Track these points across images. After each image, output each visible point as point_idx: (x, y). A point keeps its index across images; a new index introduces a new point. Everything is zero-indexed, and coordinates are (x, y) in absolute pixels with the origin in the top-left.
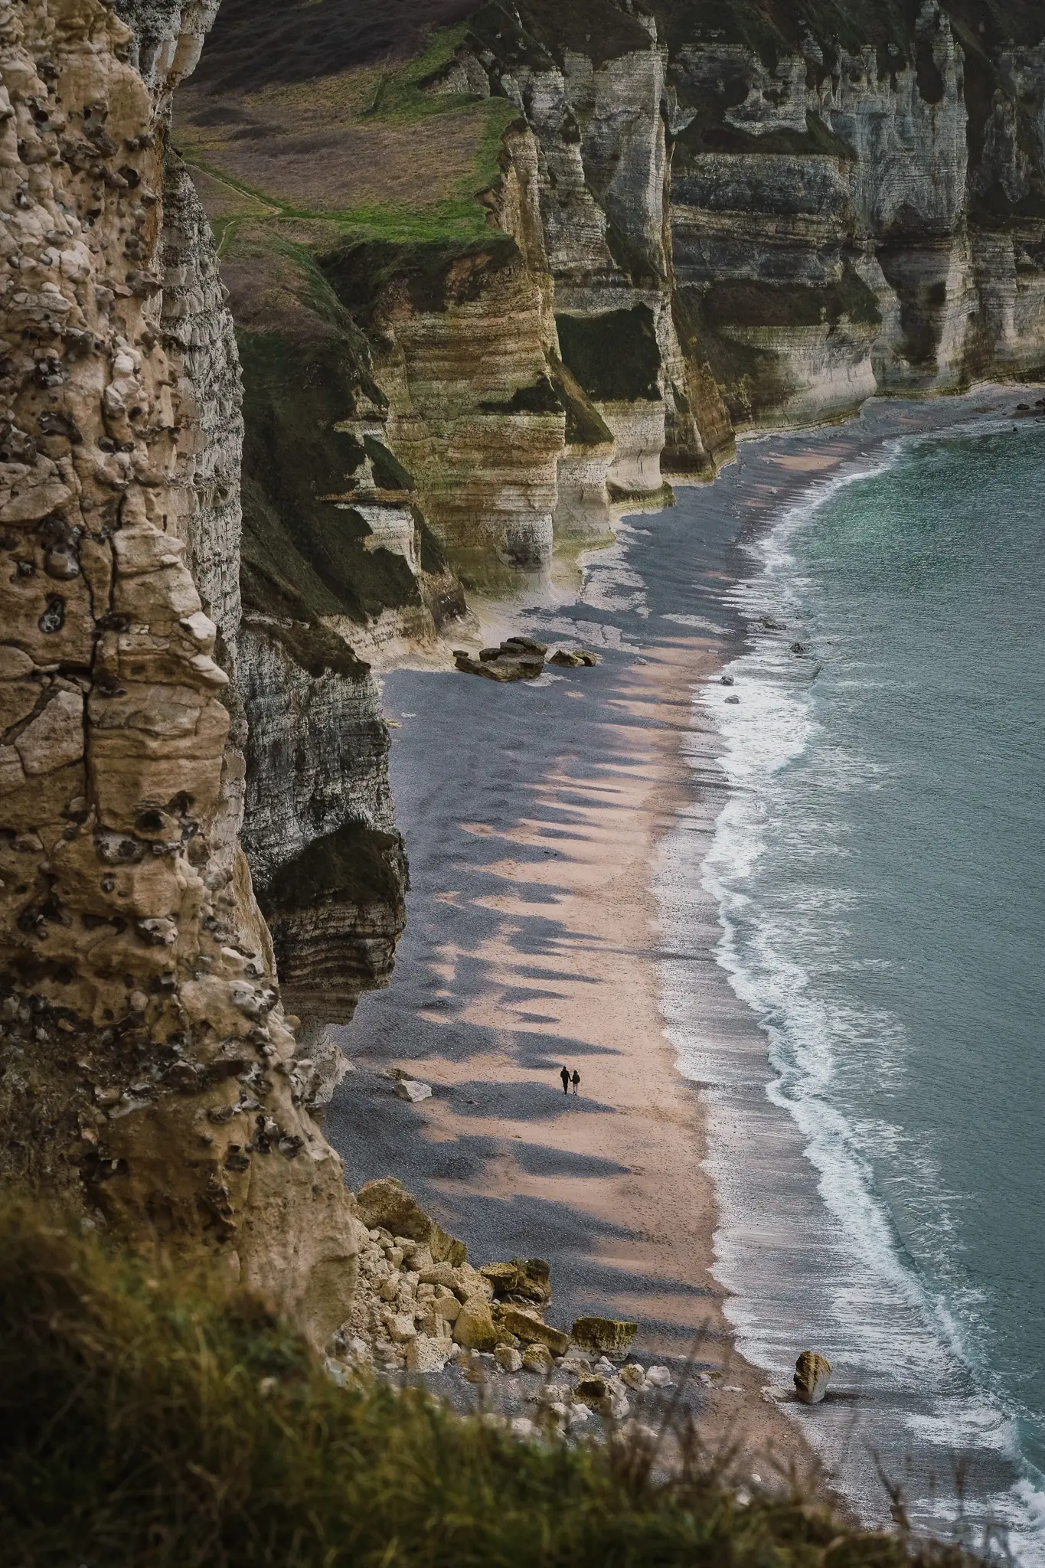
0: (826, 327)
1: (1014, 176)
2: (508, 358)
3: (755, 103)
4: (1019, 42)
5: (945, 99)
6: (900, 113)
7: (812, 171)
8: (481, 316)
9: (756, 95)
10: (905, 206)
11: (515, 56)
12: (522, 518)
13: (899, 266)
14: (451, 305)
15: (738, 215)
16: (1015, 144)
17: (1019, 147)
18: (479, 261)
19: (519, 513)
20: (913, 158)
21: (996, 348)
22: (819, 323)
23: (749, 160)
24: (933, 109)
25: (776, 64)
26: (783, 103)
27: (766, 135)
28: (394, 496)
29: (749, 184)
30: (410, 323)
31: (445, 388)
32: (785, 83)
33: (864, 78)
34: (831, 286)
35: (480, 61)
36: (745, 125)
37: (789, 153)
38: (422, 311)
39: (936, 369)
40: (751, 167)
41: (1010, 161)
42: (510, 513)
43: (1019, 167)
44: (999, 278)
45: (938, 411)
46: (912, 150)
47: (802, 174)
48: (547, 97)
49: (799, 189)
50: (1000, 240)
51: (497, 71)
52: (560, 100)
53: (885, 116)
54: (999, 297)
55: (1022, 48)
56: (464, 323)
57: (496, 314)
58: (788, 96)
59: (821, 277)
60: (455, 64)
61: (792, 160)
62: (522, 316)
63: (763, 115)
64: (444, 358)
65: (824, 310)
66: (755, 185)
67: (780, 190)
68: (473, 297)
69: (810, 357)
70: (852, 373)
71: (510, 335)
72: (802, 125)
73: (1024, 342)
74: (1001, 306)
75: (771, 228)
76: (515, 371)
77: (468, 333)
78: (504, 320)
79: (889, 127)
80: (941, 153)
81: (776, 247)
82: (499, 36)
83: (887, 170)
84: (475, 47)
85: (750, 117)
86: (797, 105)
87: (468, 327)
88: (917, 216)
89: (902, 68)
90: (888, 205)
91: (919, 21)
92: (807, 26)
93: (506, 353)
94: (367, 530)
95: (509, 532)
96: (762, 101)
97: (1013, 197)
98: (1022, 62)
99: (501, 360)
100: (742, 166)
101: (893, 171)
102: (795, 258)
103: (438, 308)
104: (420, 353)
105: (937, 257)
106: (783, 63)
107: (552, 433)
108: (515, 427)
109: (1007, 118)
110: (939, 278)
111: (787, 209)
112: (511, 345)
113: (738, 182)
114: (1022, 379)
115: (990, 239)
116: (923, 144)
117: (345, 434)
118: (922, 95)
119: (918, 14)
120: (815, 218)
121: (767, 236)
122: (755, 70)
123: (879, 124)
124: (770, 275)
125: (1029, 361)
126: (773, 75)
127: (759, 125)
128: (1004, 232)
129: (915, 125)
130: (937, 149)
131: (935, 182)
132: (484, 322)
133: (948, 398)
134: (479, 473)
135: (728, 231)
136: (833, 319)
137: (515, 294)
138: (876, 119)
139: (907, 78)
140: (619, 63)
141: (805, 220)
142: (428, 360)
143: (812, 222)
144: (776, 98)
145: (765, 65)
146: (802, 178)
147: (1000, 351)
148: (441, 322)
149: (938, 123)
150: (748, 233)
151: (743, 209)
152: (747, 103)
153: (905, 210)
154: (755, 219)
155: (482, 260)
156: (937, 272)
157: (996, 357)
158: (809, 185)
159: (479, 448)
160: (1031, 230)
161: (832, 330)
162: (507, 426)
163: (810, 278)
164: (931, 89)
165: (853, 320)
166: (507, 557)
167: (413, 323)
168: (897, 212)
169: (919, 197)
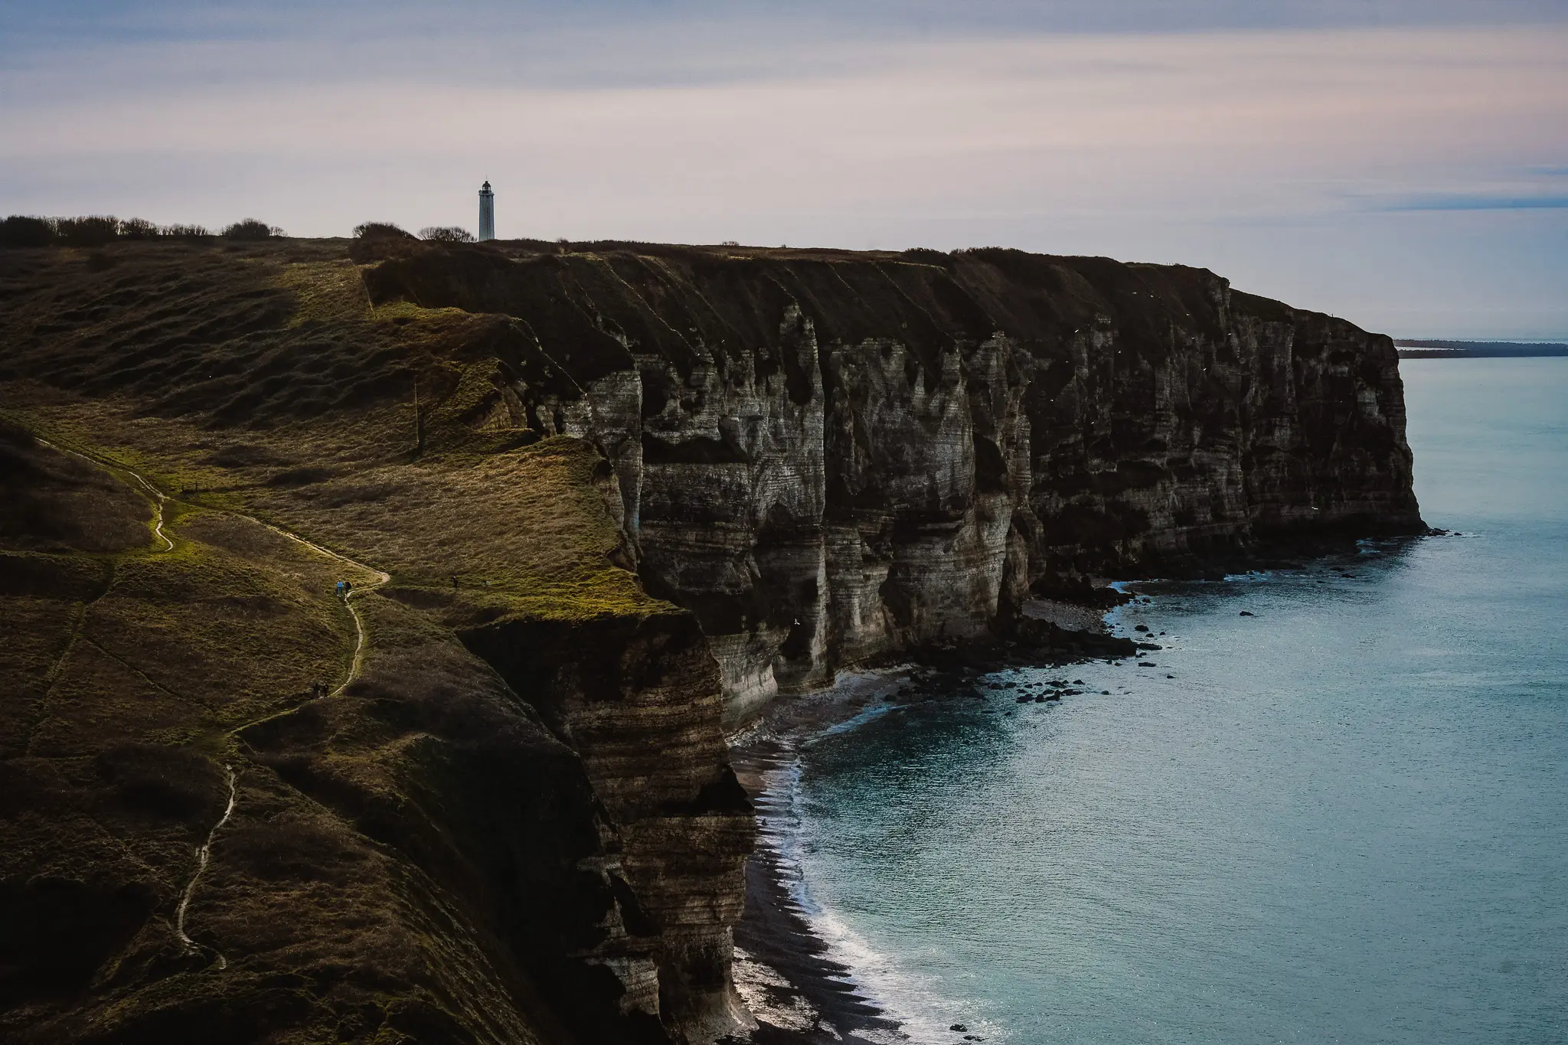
0: (746, 635)
1: (853, 469)
2: (690, 749)
3: (673, 413)
4: (844, 342)
5: (814, 401)
6: (774, 415)
7: (728, 479)
8: (662, 704)
9: (673, 404)
10: (777, 505)
11: (542, 384)
12: (704, 931)
13: (769, 562)
14: (628, 692)
15: (658, 526)
16: (853, 440)
17: (856, 442)
18: (656, 640)
19: (701, 926)
20: (786, 458)
21: (846, 636)
22: (741, 631)
23: (669, 470)
24: (801, 412)
25: (690, 374)
26: (698, 413)
27: (685, 444)
28: (644, 944)
29: (670, 494)
30: (583, 714)
31: (621, 786)
32: (699, 392)
33: (747, 383)
34: (748, 593)
35: (515, 391)
36: (664, 435)
37: (708, 463)
38: (595, 701)
39: (811, 663)
40: (672, 477)
41: (849, 456)
42: (691, 926)
43: (857, 462)
44: (848, 570)
45: (815, 706)
46: (785, 451)
47: (719, 481)
48: (576, 427)
49: (717, 498)
50: (848, 533)
51: (532, 402)
52: (590, 430)
53: (761, 418)
54: (847, 588)
55: (847, 347)
56: (643, 712)
57: (680, 701)
58: (703, 407)
59: (737, 585)
60: (497, 396)
61: (711, 471)
62: (706, 701)
63: (680, 424)
64: (622, 753)
65: (744, 618)
66: (675, 495)
67: (699, 499)
68: (655, 683)
69: (733, 665)
70: (762, 678)
71: (692, 724)
72: (716, 434)
73: (866, 629)
74: (850, 596)
75: (691, 537)
76: (697, 765)
77: (648, 724)
78: (686, 707)
79: (764, 428)
80: (810, 452)
81: (696, 556)
82: (524, 363)
83: (762, 471)
84: (507, 377)
85: (669, 427)
86: (711, 414)
87: (648, 716)
88: (788, 514)
89: (774, 372)
90: (763, 505)
91: (783, 325)
92: (699, 333)
93: (689, 744)
94: (619, 989)
95: (690, 948)
96: (680, 411)
97: (853, 490)
98: (848, 359)
99: (682, 752)
100: (664, 476)
101: (768, 472)
102: (713, 566)
103: (613, 696)
104: (596, 747)
105: (807, 553)
106: (696, 373)
107: (742, 834)
108: (702, 829)
109: (846, 414)
110: (811, 573)
111: (705, 518)
112: (693, 735)
113: (660, 493)
114: (867, 665)
115: (838, 532)
116: (794, 444)
117: (590, 872)
118: (791, 398)
119: (782, 319)
120: (730, 526)
121: (688, 546)
122: (671, 380)
123: (755, 426)
124: (690, 584)
125: (870, 647)
126: (687, 384)
127: (676, 434)
128: (851, 526)
129: (787, 427)
130: (806, 449)
131: (805, 481)
132: (666, 711)
133: (818, 691)
134: (662, 883)
135: (651, 541)
136: (754, 629)
137: (699, 677)
138: (753, 420)
139: (778, 381)
140: (602, 385)
141: (722, 528)
142: (604, 755)
143: (729, 530)
144: (693, 407)
145: (680, 376)
146: (719, 486)
147: (850, 640)
148: (617, 712)
149: (807, 424)
150: (669, 542)
151: (665, 518)
152: (665, 413)
153: (777, 509)
154: (677, 529)
155: (660, 639)
156: (807, 569)
157: (846, 645)
158: (725, 493)
159: (661, 855)
160: (870, 522)
161: (752, 637)
162: (694, 829)
163: (729, 585)
164: (800, 393)
165: (770, 628)
166: (687, 977)
167: (587, 714)
168: (768, 511)
169: (790, 494)
